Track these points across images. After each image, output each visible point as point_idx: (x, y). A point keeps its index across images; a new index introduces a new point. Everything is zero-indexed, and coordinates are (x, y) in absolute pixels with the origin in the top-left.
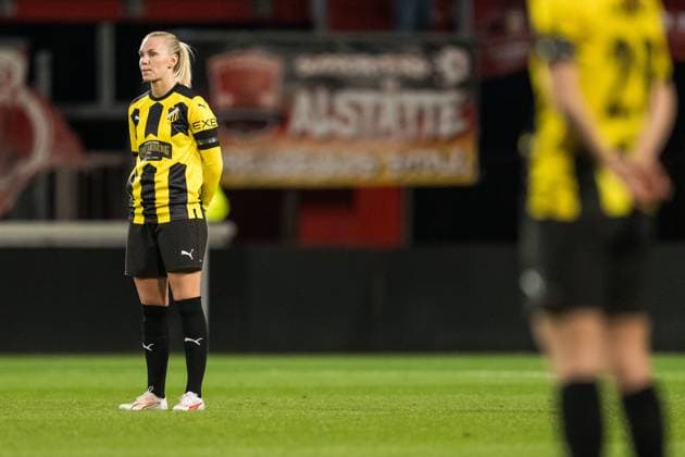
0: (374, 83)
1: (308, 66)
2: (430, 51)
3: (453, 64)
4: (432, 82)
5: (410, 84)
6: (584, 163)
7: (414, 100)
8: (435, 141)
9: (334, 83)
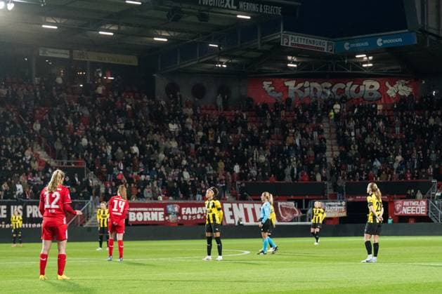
0: (334, 206)
1: (327, 204)
2: (341, 202)
3: (344, 203)
4: (341, 205)
5: (339, 206)
6: (374, 217)
7: (339, 207)
8: (342, 212)
9: (330, 206)
